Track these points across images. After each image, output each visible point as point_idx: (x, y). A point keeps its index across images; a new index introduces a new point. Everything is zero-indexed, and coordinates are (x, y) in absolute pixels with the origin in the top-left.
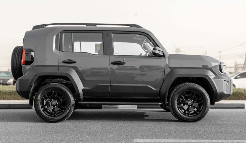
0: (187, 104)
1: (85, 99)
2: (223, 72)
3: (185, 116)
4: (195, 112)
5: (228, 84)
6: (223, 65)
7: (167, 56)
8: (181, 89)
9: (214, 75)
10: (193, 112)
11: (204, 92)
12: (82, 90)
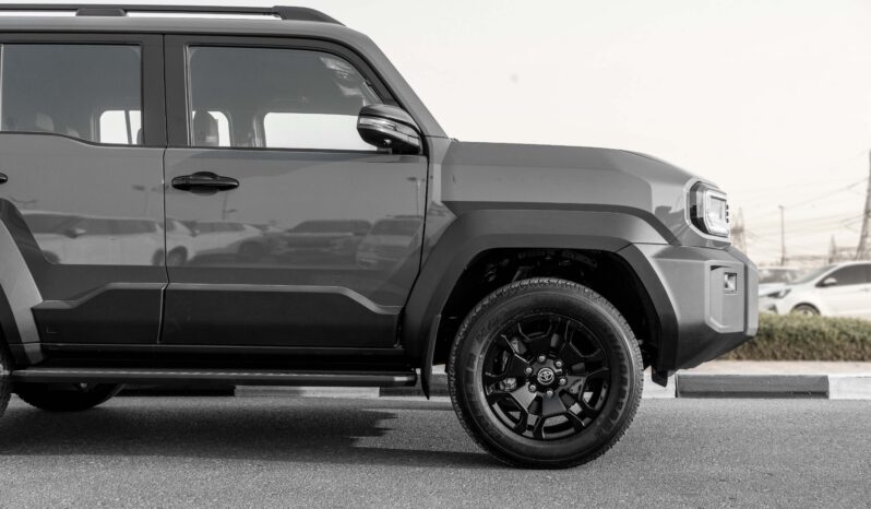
0: (533, 379)
1: (50, 358)
2: (709, 226)
3: (523, 441)
4: (571, 421)
5: (732, 285)
6: (709, 193)
7: (438, 148)
8: (503, 308)
9: (664, 241)
10: (562, 419)
11: (614, 321)
12: (34, 311)
